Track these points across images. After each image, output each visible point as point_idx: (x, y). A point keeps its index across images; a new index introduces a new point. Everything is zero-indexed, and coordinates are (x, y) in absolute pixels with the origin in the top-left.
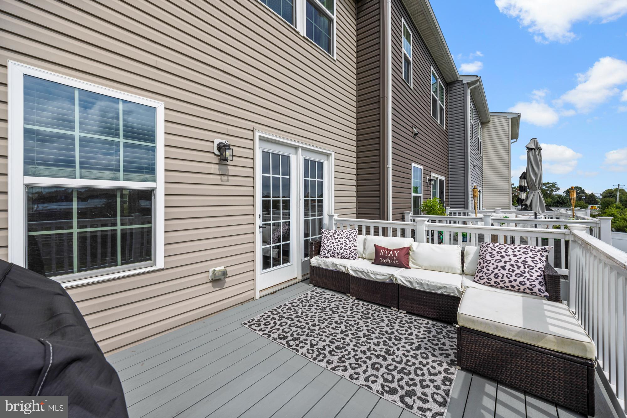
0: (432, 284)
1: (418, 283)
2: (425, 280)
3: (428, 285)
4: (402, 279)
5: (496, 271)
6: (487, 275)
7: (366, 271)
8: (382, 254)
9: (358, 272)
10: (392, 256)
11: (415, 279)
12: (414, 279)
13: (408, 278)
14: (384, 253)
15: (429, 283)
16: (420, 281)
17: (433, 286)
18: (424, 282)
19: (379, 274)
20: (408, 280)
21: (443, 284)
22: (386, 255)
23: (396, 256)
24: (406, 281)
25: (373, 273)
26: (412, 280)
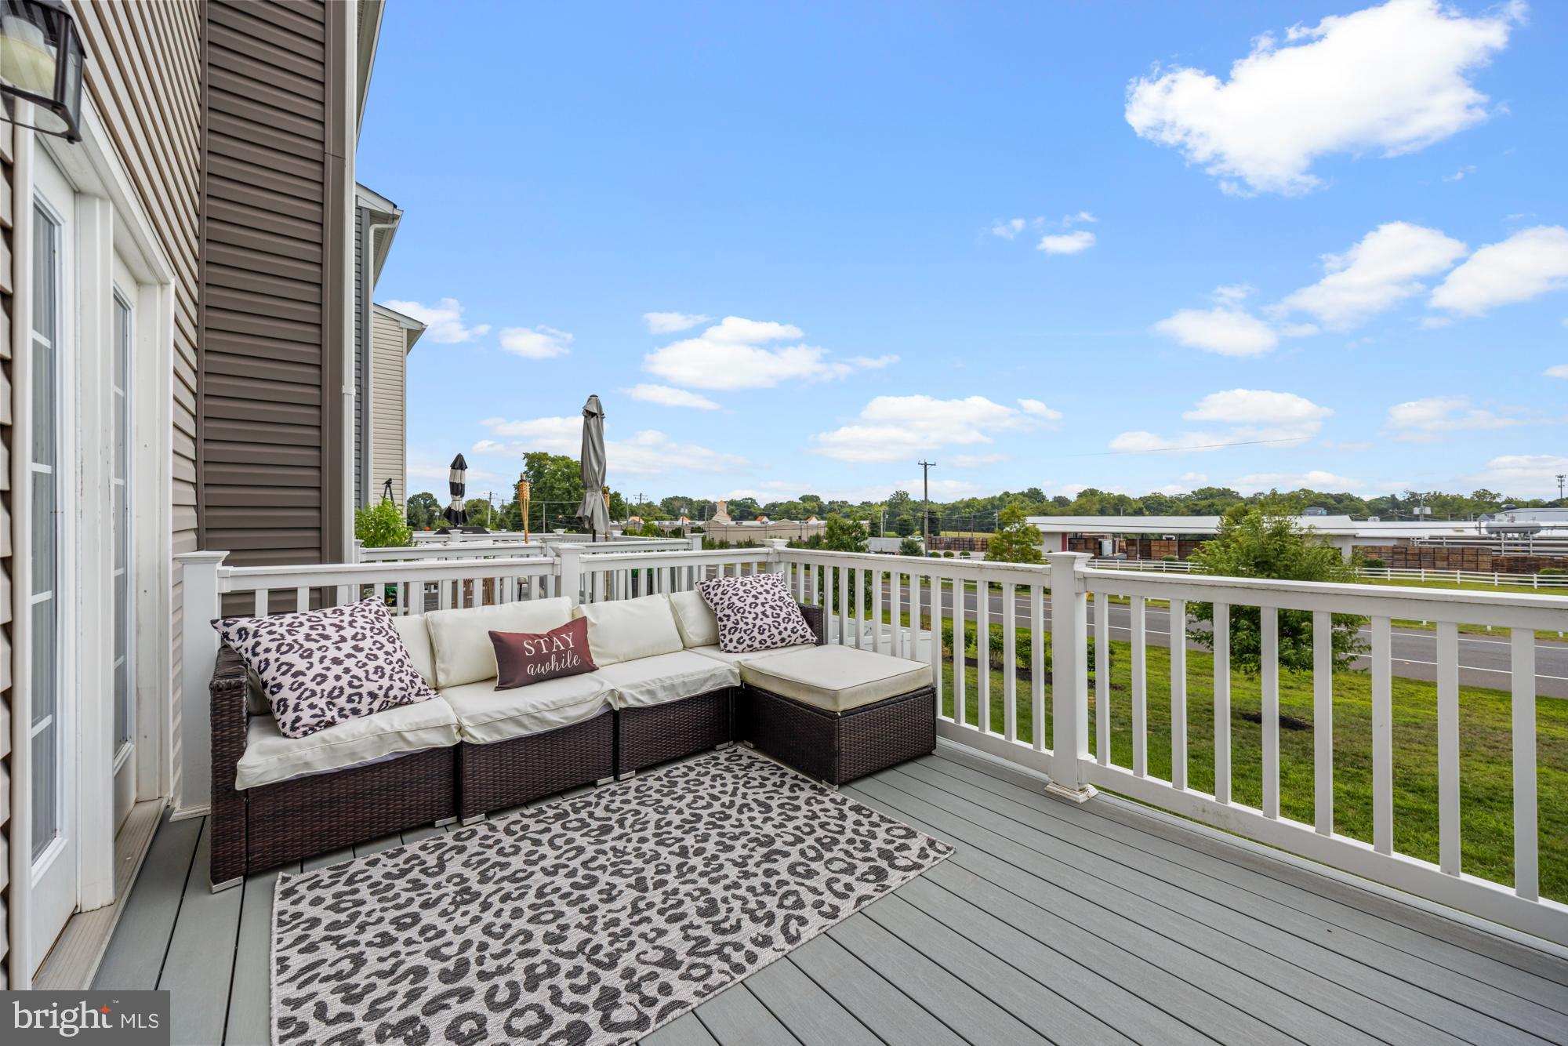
0: (692, 678)
1: (665, 689)
2: (677, 676)
3: (684, 683)
4: (633, 692)
5: (758, 622)
6: (748, 632)
7: (531, 710)
8: (530, 651)
9: (501, 725)
10: (562, 648)
11: (657, 681)
12: (655, 683)
13: (642, 686)
14: (538, 647)
15: (686, 680)
16: (669, 682)
17: (695, 682)
18: (676, 681)
19: (571, 703)
20: (644, 689)
21: (708, 672)
22: (545, 651)
23: (572, 646)
24: (642, 693)
25: (553, 707)
26: (652, 687)
